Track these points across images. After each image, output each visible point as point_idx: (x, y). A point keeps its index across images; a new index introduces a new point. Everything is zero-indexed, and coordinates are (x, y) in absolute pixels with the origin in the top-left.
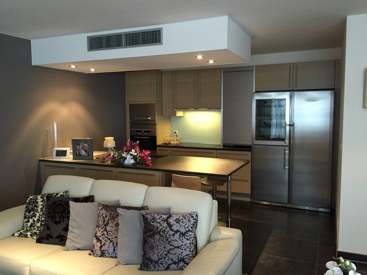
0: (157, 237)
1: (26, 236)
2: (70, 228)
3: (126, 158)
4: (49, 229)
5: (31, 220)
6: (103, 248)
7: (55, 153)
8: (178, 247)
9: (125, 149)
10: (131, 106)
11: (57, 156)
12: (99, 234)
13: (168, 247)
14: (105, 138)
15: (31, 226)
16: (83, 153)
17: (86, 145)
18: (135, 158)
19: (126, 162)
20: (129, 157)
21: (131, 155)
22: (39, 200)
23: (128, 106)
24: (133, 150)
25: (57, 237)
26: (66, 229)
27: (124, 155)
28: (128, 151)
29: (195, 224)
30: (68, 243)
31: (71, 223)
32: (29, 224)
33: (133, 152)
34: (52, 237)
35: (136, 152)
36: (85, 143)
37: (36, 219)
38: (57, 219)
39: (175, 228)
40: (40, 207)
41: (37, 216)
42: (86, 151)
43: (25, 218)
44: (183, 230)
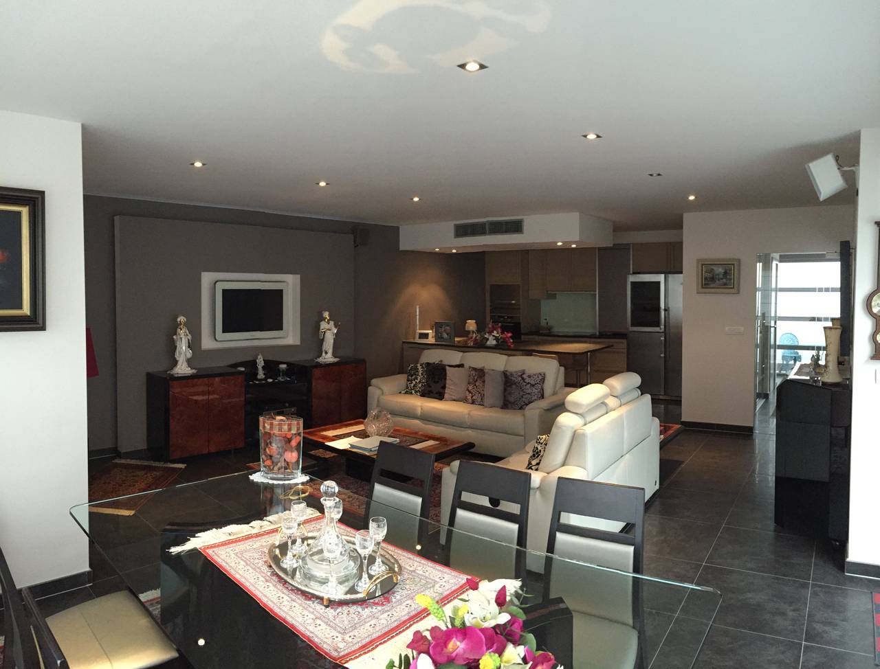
0: (514, 386)
1: (411, 393)
2: (447, 385)
3: (488, 339)
4: (430, 387)
5: (414, 382)
6: (474, 398)
7: (417, 336)
8: (529, 394)
9: (487, 330)
10: (492, 286)
11: (419, 338)
12: (470, 388)
13: (522, 393)
14: (468, 321)
15: (414, 386)
16: (445, 336)
17: (448, 328)
18: (496, 339)
19: (488, 343)
20: (491, 338)
21: (493, 336)
22: (419, 367)
23: (488, 287)
24: (495, 332)
25: (437, 393)
26: (444, 387)
27: (486, 336)
28: (490, 333)
29: (543, 380)
30: (446, 396)
31: (448, 382)
32: (412, 385)
33: (495, 333)
34: (432, 393)
35: (498, 333)
36: (448, 326)
37: (418, 381)
38: (437, 380)
39: (527, 381)
40: (421, 372)
41: (419, 379)
42: (447, 334)
43: (408, 380)
44: (533, 383)
